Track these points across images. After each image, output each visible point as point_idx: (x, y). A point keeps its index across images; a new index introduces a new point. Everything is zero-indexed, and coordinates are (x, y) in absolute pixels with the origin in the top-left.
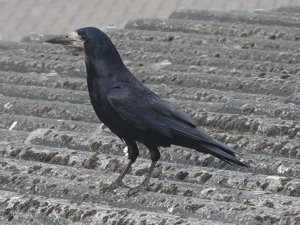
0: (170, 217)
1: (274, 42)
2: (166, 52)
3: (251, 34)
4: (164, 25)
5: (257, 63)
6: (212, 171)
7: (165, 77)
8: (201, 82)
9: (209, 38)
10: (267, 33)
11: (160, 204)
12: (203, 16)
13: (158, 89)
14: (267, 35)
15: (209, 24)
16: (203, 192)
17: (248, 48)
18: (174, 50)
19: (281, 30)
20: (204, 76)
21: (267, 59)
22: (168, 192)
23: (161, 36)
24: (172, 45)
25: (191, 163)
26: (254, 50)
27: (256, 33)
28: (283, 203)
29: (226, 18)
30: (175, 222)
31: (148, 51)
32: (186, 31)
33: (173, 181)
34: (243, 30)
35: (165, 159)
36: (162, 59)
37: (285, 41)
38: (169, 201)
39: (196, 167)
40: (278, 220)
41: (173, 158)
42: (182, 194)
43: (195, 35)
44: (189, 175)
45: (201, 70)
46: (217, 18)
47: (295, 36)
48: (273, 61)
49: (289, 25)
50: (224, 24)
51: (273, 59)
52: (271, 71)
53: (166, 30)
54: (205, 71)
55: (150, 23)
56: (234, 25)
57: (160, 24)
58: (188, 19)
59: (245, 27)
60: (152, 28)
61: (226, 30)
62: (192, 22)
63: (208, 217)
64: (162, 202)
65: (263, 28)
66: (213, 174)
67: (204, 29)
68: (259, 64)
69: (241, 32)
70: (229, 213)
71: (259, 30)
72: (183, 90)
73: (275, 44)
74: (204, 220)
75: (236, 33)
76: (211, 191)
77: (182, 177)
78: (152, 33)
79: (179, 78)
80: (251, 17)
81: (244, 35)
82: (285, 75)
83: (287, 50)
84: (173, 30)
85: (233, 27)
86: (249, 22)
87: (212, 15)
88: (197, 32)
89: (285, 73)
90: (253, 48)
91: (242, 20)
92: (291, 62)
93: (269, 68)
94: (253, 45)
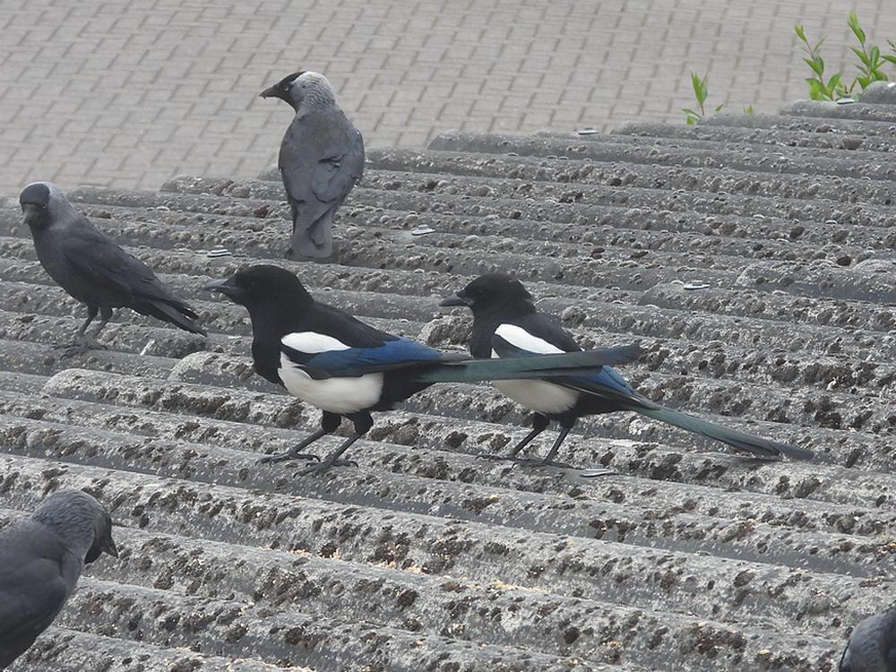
0: (436, 521)
1: (617, 190)
2: (424, 210)
3: (575, 177)
4: (419, 161)
5: (587, 230)
6: (509, 432)
7: (422, 258)
8: (487, 268)
9: (501, 184)
10: (605, 176)
11: (417, 498)
12: (490, 145)
13: (408, 278)
14: (606, 179)
15: (501, 159)
16: (493, 472)
17: (571, 201)
18: (438, 206)
19: (631, 169)
20: (492, 256)
21: (604, 223)
22: (430, 474)
23: (415, 181)
24: (434, 197)
25: (471, 417)
26: (581, 205)
27: (585, 175)
28: (640, 492)
29: (529, 150)
30: (445, 531)
31: (390, 208)
32: (458, 172)
33: (439, 452)
34: (561, 170)
35: (425, 408)
36: (415, 222)
37: (637, 189)
38: (432, 492)
39: (482, 424)
40: (633, 527)
41: (438, 407)
42: (457, 475)
43: (475, 178)
44: (469, 439)
45: (487, 243)
46: (514, 149)
47: (656, 180)
48: (616, 226)
49: (644, 161)
50: (527, 159)
51: (615, 221)
52: (612, 244)
53: (423, 169)
54: (494, 244)
55: (394, 157)
56: (544, 160)
57: (412, 158)
58: (461, 151)
59: (566, 164)
60: (398, 166)
61: (530, 170)
62: (469, 155)
63: (504, 521)
64: (419, 493)
65: (599, 167)
66: (512, 436)
67: (491, 167)
68: (592, 230)
69: (557, 174)
70: (543, 514)
71: (590, 169)
72: (455, 279)
73: (619, 194)
74: (497, 527)
75: (549, 175)
76: (506, 471)
77: (456, 442)
78: (398, 176)
79: (447, 260)
80: (575, 148)
81: (564, 179)
82: (639, 251)
83: (642, 205)
84: (436, 170)
85: (544, 165)
86: (572, 155)
87: (505, 144)
88: (478, 173)
89: (638, 247)
90: (580, 202)
91: (559, 152)
92: (648, 227)
93: (609, 238)
94: (579, 196)
